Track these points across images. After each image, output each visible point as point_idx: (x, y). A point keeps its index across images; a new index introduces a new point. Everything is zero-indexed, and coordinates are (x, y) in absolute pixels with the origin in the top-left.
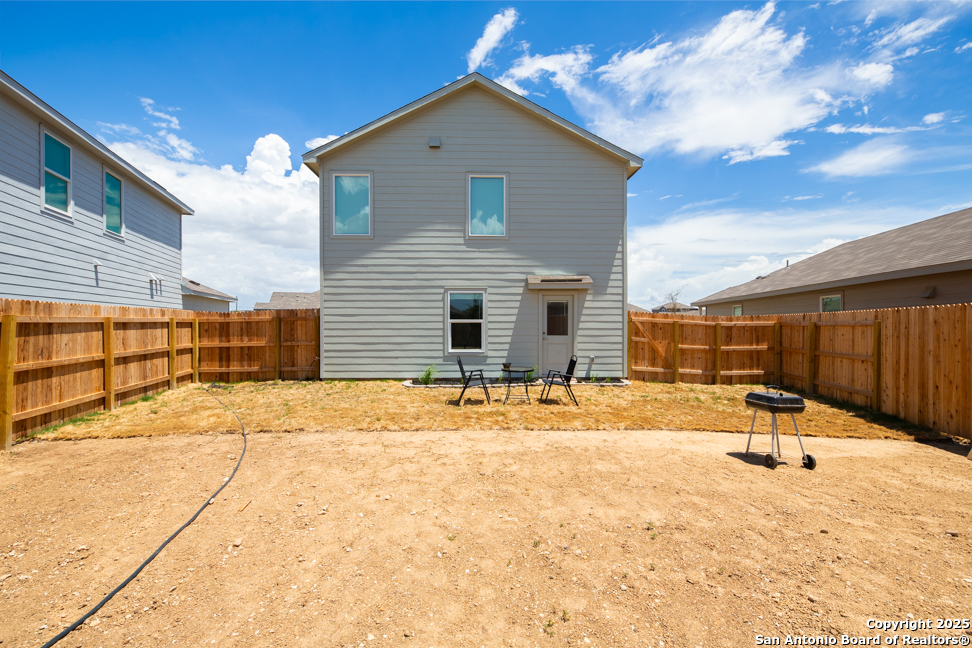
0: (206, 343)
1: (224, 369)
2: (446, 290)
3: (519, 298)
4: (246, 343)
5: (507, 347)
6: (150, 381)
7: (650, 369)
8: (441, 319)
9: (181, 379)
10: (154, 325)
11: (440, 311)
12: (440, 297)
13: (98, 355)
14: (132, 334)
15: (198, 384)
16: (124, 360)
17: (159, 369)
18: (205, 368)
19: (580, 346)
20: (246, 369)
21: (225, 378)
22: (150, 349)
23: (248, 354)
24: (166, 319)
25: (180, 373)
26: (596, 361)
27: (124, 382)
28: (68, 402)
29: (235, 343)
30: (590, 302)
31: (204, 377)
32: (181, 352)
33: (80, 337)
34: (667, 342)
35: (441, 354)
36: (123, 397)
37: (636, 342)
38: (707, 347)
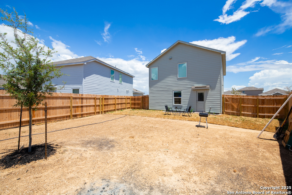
0: (132, 102)
1: (134, 107)
2: (173, 91)
3: (190, 92)
4: (138, 102)
5: (187, 104)
6: (122, 108)
7: (231, 111)
8: (172, 97)
9: (128, 108)
10: (123, 98)
11: (172, 95)
12: (172, 92)
13: (114, 103)
14: (119, 100)
15: (131, 109)
16: (118, 104)
17: (124, 106)
18: (132, 106)
19: (207, 104)
20: (138, 107)
21: (134, 108)
22: (122, 102)
23: (138, 104)
24: (125, 97)
25: (128, 107)
26: (211, 108)
27: (118, 107)
28: (110, 109)
29: (136, 102)
30: (210, 92)
31: (132, 108)
32: (127, 103)
33: (112, 100)
34: (238, 104)
35: (172, 105)
36: (118, 110)
37: (227, 104)
38: (254, 106)
